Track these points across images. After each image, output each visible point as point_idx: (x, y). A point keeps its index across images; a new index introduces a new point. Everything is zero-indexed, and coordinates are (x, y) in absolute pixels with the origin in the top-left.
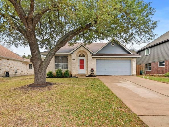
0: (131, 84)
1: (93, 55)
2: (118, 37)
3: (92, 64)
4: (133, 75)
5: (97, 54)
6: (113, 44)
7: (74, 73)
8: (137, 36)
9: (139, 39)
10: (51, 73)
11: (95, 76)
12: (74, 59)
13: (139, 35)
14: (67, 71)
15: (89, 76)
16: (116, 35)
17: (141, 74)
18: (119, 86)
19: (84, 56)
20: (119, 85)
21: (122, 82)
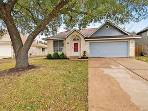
0: (124, 71)
1: (86, 38)
2: (112, 19)
3: (85, 47)
4: (130, 58)
5: (90, 38)
6: (107, 27)
7: (68, 55)
8: (134, 13)
9: (137, 16)
10: (50, 55)
11: (87, 58)
12: (68, 43)
13: (137, 11)
14: (63, 54)
15: (82, 58)
16: (110, 16)
17: (142, 55)
18: (105, 73)
19: (78, 40)
20: (107, 71)
21: (112, 67)
